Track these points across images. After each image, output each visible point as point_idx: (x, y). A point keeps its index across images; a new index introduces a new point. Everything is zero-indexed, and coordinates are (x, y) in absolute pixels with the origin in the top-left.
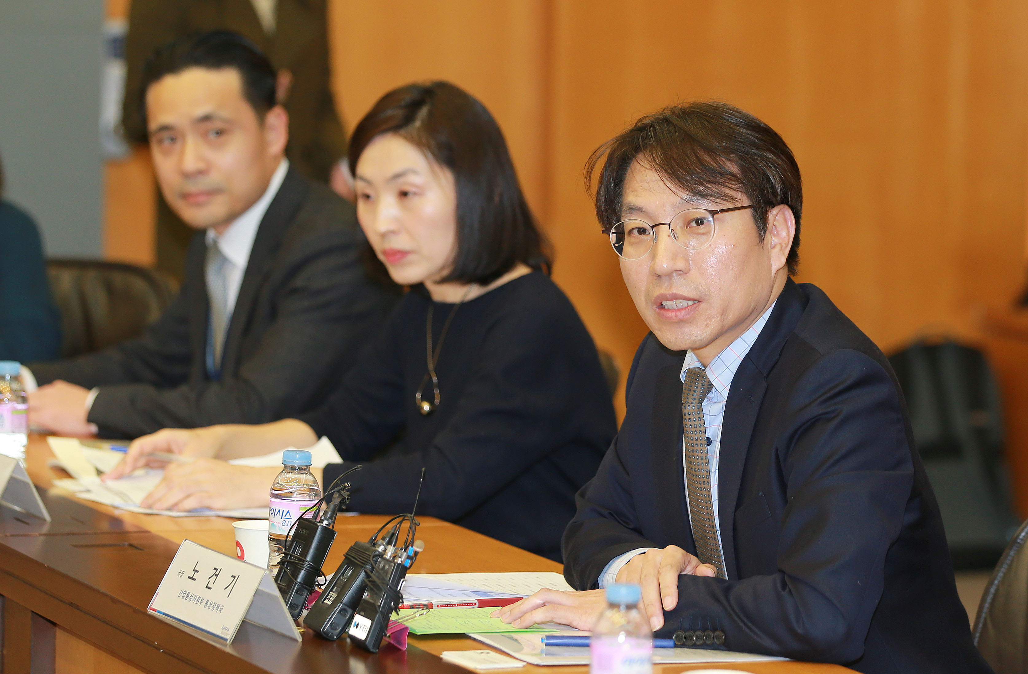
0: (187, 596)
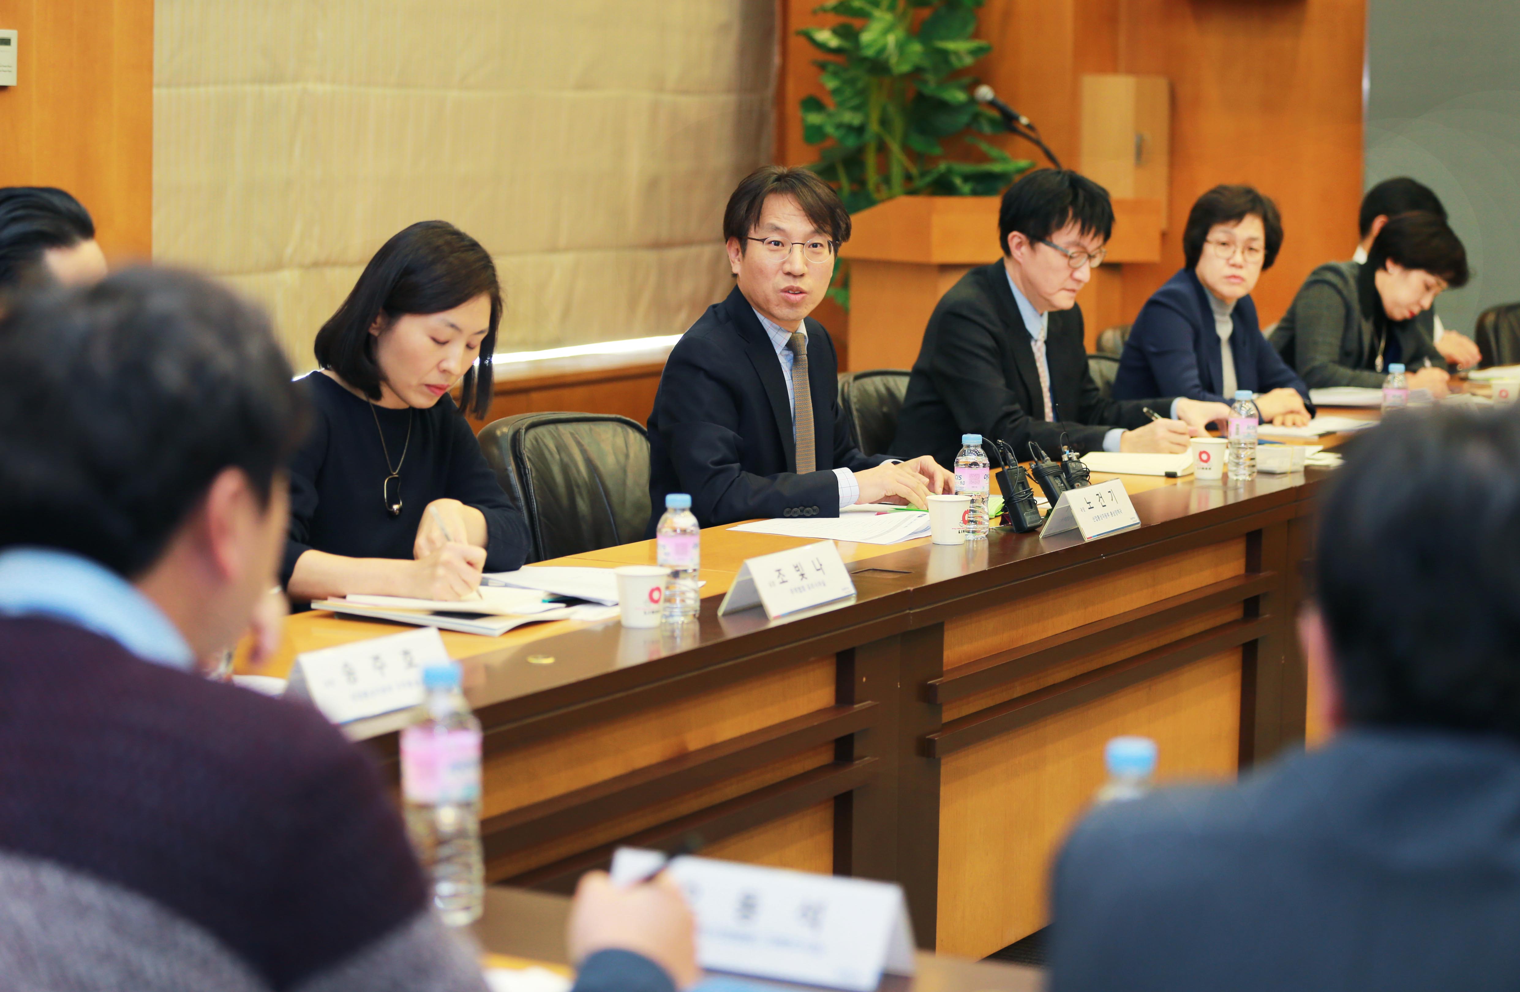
0: (1099, 518)
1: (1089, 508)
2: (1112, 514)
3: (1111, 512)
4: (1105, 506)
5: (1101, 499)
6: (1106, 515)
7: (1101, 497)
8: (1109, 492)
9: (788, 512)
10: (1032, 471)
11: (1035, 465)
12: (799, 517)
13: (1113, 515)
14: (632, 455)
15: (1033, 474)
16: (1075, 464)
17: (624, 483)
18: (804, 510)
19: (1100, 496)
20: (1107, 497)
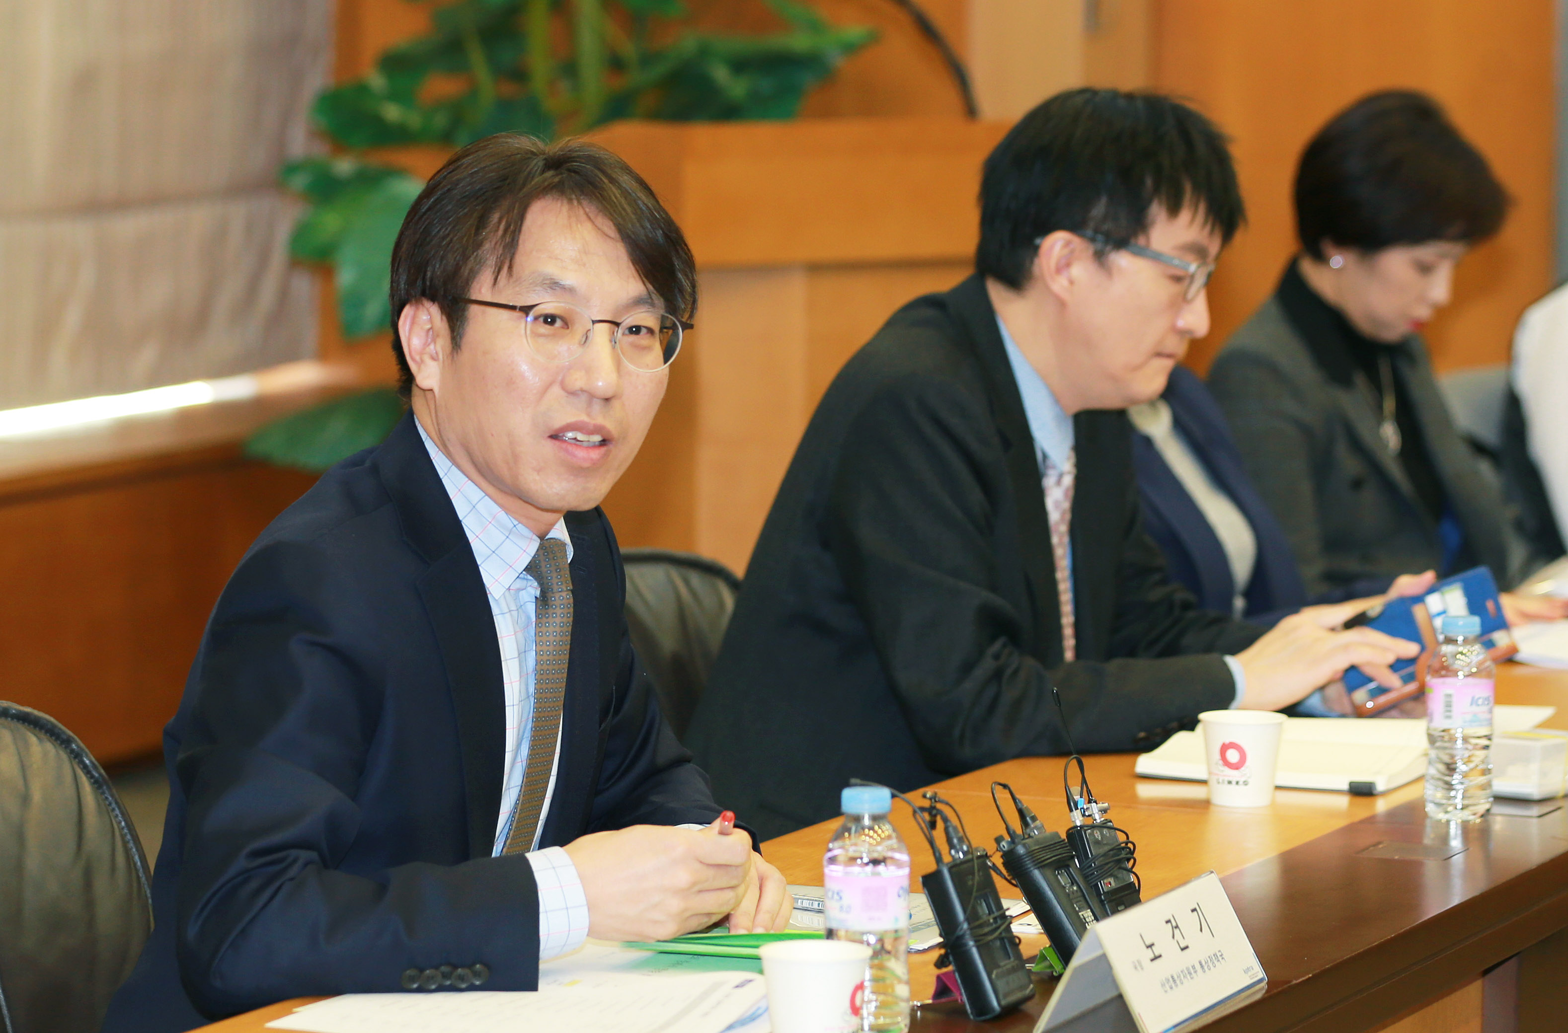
0: (1175, 983)
1: (1152, 960)
2: (1202, 966)
3: (1200, 963)
4: (1187, 947)
5: (1177, 931)
6: (1190, 972)
7: (1177, 927)
8: (1194, 910)
9: (412, 979)
10: (1002, 857)
11: (1008, 842)
12: (441, 989)
13: (1206, 968)
14: (37, 796)
15: (1004, 864)
16: (1102, 834)
17: (19, 868)
18: (451, 973)
19: (1174, 924)
20: (1188, 923)
